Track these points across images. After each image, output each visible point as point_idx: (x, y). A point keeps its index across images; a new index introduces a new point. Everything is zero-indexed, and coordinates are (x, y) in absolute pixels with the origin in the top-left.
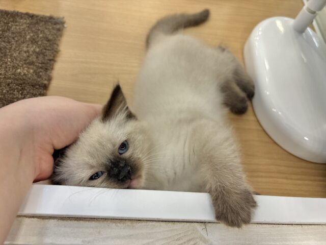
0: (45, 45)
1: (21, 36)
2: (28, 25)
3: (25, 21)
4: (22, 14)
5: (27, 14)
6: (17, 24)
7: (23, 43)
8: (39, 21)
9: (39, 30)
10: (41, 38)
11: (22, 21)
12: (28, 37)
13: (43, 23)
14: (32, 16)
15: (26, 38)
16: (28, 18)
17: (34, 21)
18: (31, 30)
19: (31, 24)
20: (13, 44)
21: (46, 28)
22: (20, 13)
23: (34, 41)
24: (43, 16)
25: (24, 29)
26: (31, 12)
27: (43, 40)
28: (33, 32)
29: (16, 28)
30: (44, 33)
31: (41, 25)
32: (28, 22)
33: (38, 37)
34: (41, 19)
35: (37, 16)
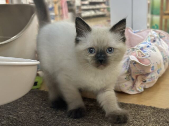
0: (165, 125)
1: (148, 119)
2: (151, 113)
3: (149, 111)
4: (147, 107)
5: (150, 107)
6: (144, 111)
7: (149, 122)
8: (159, 111)
9: (160, 116)
10: (162, 120)
11: (147, 110)
12: (152, 120)
13: (162, 112)
14: (154, 108)
15: (151, 120)
16: (151, 109)
17: (156, 111)
18: (154, 116)
19: (154, 112)
20: (142, 123)
21: (165, 116)
22: (146, 106)
23: (157, 122)
24: (162, 108)
25: (149, 115)
26: (153, 106)
27: (163, 122)
28: (155, 117)
29: (143, 114)
30: (163, 118)
31: (161, 113)
32: (152, 111)
33: (159, 120)
34: (160, 110)
35: (157, 109)
